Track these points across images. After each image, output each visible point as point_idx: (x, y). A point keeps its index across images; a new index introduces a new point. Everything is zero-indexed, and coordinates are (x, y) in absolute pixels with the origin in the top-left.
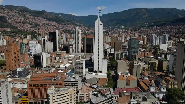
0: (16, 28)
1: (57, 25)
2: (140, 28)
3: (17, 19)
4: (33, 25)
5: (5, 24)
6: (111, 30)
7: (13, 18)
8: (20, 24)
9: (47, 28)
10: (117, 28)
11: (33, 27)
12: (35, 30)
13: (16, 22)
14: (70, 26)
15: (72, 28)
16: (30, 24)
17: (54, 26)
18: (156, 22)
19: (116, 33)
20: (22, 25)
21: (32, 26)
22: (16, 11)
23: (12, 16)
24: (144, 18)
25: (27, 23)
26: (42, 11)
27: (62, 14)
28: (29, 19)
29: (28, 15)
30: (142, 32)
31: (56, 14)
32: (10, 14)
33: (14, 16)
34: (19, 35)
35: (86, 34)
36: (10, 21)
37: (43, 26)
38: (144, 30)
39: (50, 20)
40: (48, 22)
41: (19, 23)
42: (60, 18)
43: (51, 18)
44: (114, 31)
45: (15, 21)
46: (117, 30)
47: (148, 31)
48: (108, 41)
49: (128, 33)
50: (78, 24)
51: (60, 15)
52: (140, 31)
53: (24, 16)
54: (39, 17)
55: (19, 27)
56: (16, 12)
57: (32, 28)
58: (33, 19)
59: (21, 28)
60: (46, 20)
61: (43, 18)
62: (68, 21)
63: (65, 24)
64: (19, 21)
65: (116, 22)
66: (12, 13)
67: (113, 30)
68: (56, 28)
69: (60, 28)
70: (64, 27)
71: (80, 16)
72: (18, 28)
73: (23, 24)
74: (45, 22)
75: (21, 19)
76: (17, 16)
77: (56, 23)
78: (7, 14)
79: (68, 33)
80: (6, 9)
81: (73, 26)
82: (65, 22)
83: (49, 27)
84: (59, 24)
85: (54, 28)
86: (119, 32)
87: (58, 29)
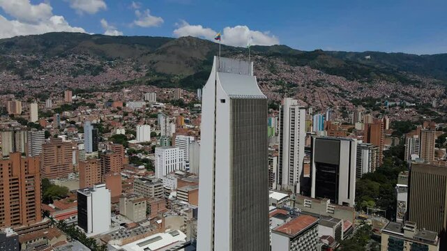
1: (345, 84)
4: (283, 85)
9: (313, 93)
11: (280, 91)
14: (383, 84)
16: (278, 84)
17: (336, 86)
21: (279, 87)
22: (259, 57)
25: (269, 82)
26: (315, 51)
27: (375, 55)
28: (279, 72)
29: (279, 63)
31: (357, 55)
37: (306, 87)
39: (330, 71)
40: (324, 76)
42: (362, 65)
43: (335, 67)
51: (368, 57)
53: (272, 67)
54: (306, 67)
57: (277, 94)
58: (289, 71)
60: (318, 71)
61: (314, 67)
62: (378, 72)
63: (370, 82)
68: (338, 92)
69: (349, 93)
70: (362, 88)
71: (430, 54)
73: (262, 84)
74: (315, 79)
75: (264, 73)
77: (344, 79)
80: (241, 55)
81: (391, 87)
82: (373, 74)
83: (317, 89)
84: (353, 80)
85: (333, 93)
87: (343, 94)
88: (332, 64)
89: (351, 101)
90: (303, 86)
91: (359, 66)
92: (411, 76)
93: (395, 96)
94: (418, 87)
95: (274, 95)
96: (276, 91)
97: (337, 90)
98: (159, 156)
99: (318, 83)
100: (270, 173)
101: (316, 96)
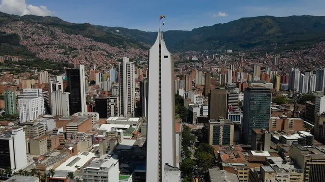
0: (33, 55)
1: (109, 49)
2: (262, 54)
3: (39, 39)
4: (65, 48)
5: (15, 48)
6: (208, 57)
7: (30, 37)
8: (42, 47)
9: (90, 55)
10: (219, 53)
11: (64, 53)
12: (66, 60)
13: (35, 44)
14: (132, 50)
16: (61, 48)
17: (104, 50)
18: (293, 42)
19: (217, 63)
20: (45, 50)
21: (63, 50)
22: (39, 25)
23: (30, 33)
24: (269, 35)
25: (54, 46)
26: (85, 24)
27: (122, 29)
28: (59, 39)
29: (58, 31)
30: (267, 62)
31: (110, 29)
32: (25, 30)
33: (33, 34)
34: (32, 69)
36: (25, 43)
37: (83, 50)
38: (272, 57)
39: (98, 39)
40: (94, 43)
41: (40, 45)
42: (117, 36)
43: (100, 36)
44: (214, 60)
45: (34, 42)
46: (219, 56)
47: (279, 59)
48: (200, 84)
49: (239, 63)
50: (148, 46)
51: (118, 31)
52: (262, 59)
53: (52, 34)
54: (79, 35)
55: (39, 54)
56: (37, 27)
57: (62, 55)
58: (67, 38)
59: (42, 56)
60: (89, 39)
61: (85, 36)
62: (128, 41)
63: (124, 47)
64: (40, 43)
65: (218, 41)
66: (30, 29)
67: (212, 57)
68: (106, 54)
69: (114, 55)
70: (121, 52)
71: (153, 32)
72: (37, 55)
73: (47, 47)
74: (88, 44)
75: (46, 38)
76: (38, 34)
77: (108, 45)
78: (22, 30)
80: (21, 22)
81: (137, 51)
82: (125, 43)
83: (93, 52)
84: (114, 46)
85: (104, 55)
86: (223, 62)
87: (110, 56)
88: (98, 34)
89: (118, 61)
90: (81, 49)
91: (116, 37)
92: (145, 45)
93: (142, 57)
95: (61, 57)
96: (61, 54)
97: (105, 53)
98: (25, 105)
99: (92, 48)
100: (115, 107)
101: (94, 57)
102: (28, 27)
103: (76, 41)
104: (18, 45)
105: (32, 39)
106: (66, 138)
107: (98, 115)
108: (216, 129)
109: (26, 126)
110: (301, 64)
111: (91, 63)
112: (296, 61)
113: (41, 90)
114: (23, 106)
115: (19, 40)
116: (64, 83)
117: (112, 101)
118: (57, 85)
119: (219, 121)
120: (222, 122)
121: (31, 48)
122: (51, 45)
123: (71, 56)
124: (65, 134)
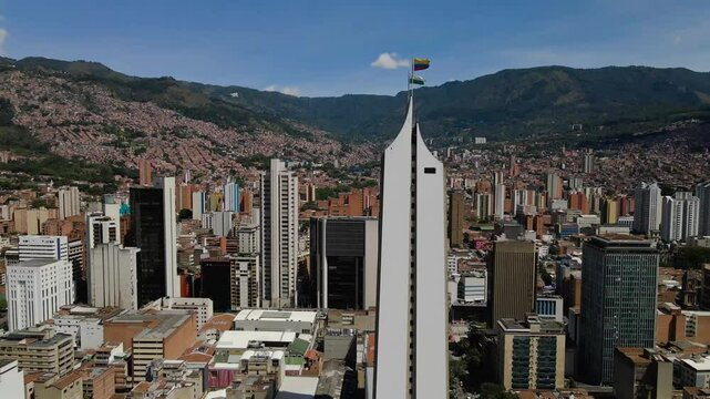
0: (44, 149)
1: (217, 134)
3: (57, 112)
4: (118, 133)
7: (37, 107)
8: (64, 130)
9: (175, 147)
10: (458, 143)
11: (116, 144)
12: (120, 158)
13: (49, 122)
14: (269, 137)
15: (277, 147)
16: (107, 132)
17: (206, 137)
19: (457, 166)
21: (112, 137)
22: (58, 80)
23: (37, 97)
25: (91, 128)
26: (163, 78)
27: (243, 91)
28: (104, 110)
29: (101, 94)
31: (220, 90)
32: (28, 91)
33: (45, 99)
34: (39, 181)
35: (335, 174)
36: (25, 119)
37: (160, 137)
38: (575, 154)
40: (184, 120)
41: (62, 125)
42: (233, 106)
43: (196, 106)
44: (450, 159)
45: (46, 118)
46: (459, 153)
49: (508, 168)
50: (304, 128)
51: (235, 95)
52: (555, 158)
53: (89, 101)
54: (150, 104)
55: (57, 145)
56: (54, 85)
57: (111, 149)
58: (122, 109)
59: (64, 150)
60: (173, 113)
61: (164, 106)
62: (258, 117)
63: (251, 131)
64: (60, 121)
66: (38, 88)
67: (445, 155)
68: (210, 145)
69: (228, 148)
70: (244, 142)
71: (311, 97)
72: (53, 149)
73: (77, 131)
74: (170, 124)
75: (75, 110)
76: (56, 100)
77: (215, 126)
78: (18, 92)
79: (259, 168)
80: (18, 73)
82: (253, 121)
83: (182, 142)
84: (227, 129)
85: (205, 148)
86: (472, 165)
87: (219, 150)
88: (191, 102)
89: (237, 161)
90: (154, 136)
91: (230, 108)
93: (290, 153)
94: (311, 141)
95: (107, 152)
96: (108, 144)
97: (208, 143)
98: (22, 283)
99: (178, 133)
100: (251, 283)
101: (183, 153)
102: (34, 84)
103: (142, 116)
104: (10, 124)
105: (42, 112)
106: (130, 373)
107: (210, 303)
108: (521, 346)
109: (24, 342)
110: (641, 171)
111: (178, 167)
112: (629, 163)
113: (64, 239)
114: (18, 286)
115: (12, 114)
116: (122, 220)
117: (243, 266)
118: (106, 226)
119: (527, 326)
120: (535, 328)
121: (40, 131)
122: (86, 124)
123: (131, 151)
124: (130, 360)
